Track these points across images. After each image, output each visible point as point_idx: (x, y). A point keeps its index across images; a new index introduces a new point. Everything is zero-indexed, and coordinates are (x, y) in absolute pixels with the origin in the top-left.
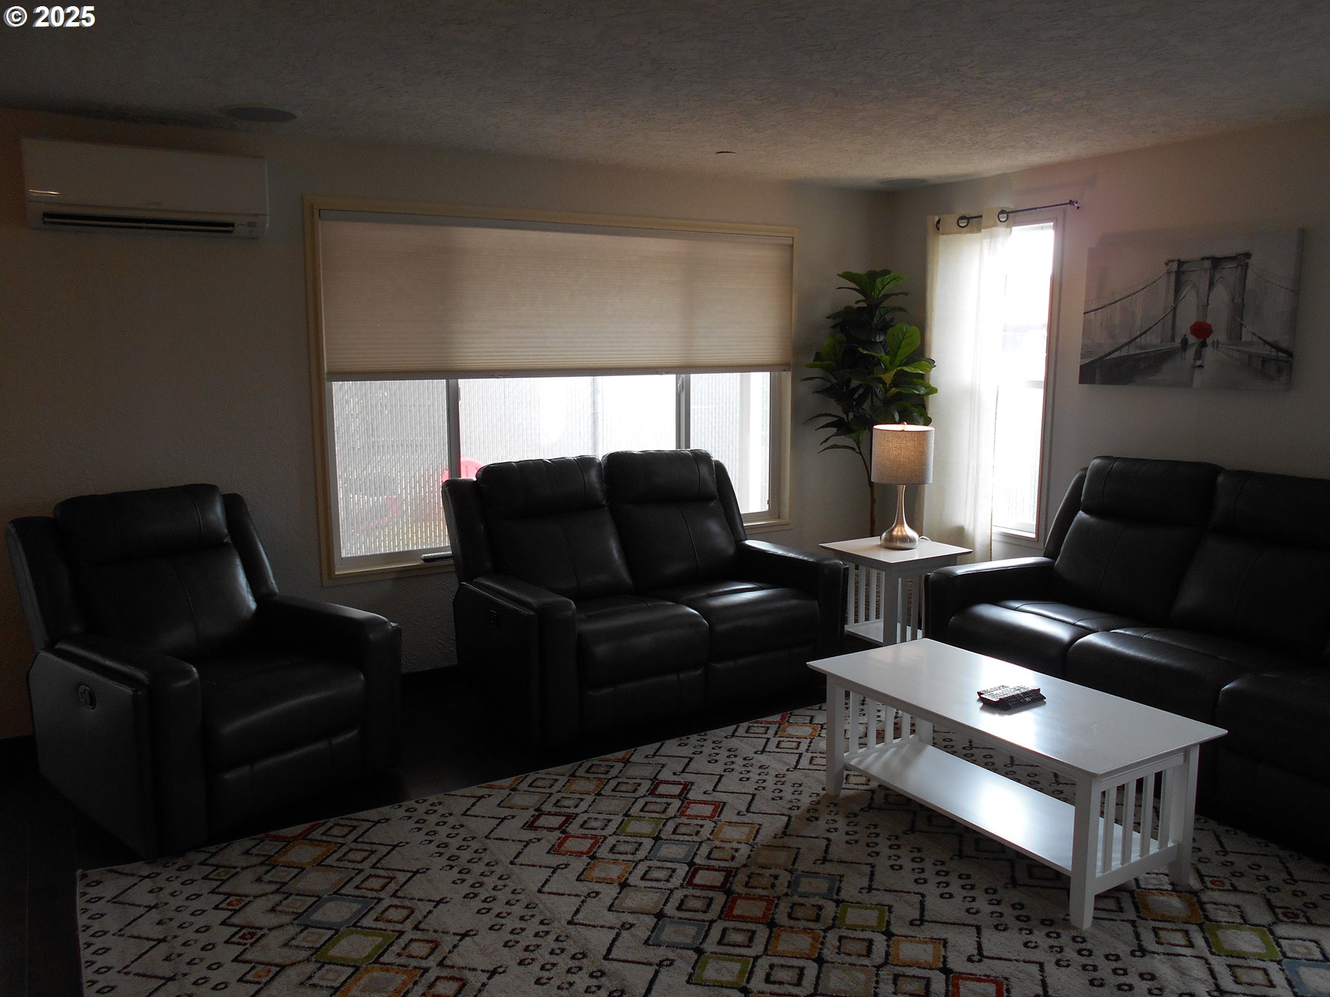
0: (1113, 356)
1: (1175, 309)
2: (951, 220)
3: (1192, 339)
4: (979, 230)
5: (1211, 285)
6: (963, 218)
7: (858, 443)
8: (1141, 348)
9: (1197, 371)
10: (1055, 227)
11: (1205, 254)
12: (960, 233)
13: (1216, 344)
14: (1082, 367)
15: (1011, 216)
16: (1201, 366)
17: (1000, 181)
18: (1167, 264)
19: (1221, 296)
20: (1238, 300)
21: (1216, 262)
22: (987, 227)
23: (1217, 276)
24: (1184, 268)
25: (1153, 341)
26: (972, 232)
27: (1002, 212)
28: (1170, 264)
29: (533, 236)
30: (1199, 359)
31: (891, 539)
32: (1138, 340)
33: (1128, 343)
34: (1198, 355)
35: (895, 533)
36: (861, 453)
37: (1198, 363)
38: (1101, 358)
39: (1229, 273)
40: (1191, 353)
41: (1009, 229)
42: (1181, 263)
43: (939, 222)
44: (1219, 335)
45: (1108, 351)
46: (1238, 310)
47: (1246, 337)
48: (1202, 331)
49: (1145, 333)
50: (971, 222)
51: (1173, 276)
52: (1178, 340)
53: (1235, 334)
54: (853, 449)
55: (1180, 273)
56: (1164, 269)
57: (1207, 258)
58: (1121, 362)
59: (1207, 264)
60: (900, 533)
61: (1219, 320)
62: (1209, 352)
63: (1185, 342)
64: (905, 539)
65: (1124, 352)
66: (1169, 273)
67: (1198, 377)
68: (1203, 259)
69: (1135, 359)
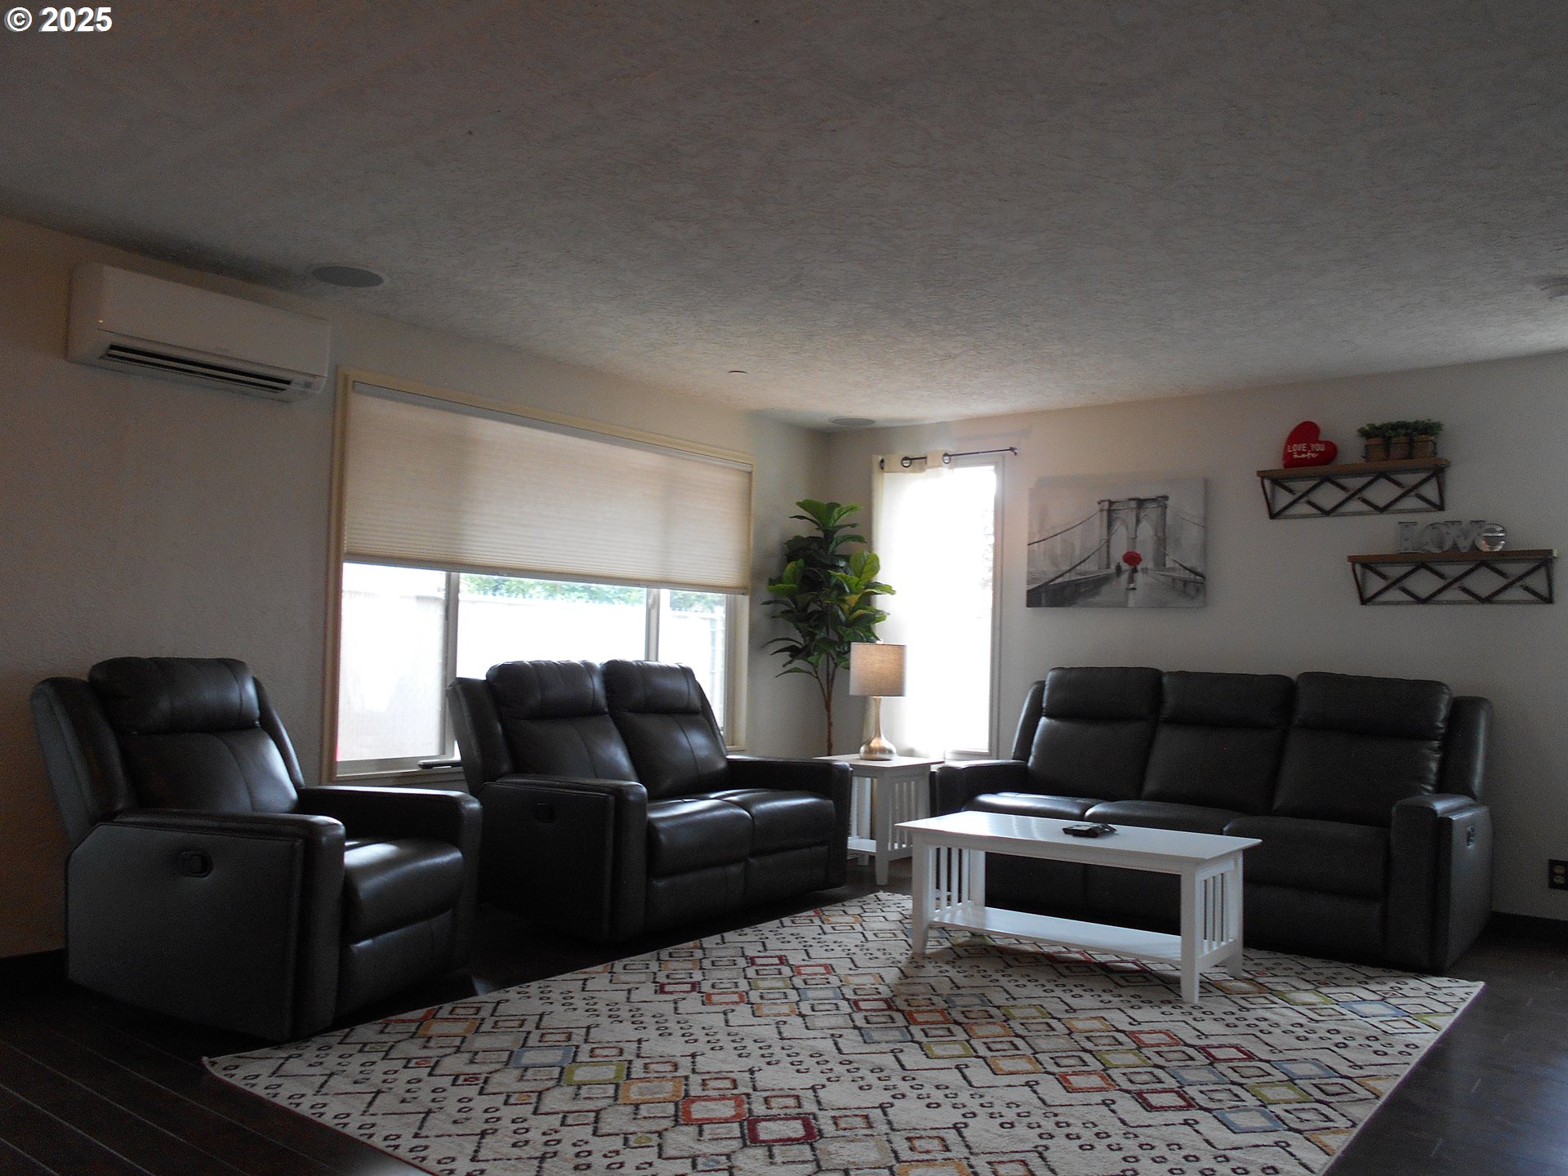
0: (1056, 582)
1: (1108, 541)
2: (894, 460)
3: (1125, 566)
4: (922, 470)
5: (1138, 521)
6: (906, 458)
7: (815, 666)
8: (1080, 574)
9: (1131, 594)
10: (996, 470)
11: (1133, 496)
12: (904, 472)
13: (1145, 570)
14: (1029, 592)
15: (951, 458)
16: (1134, 589)
17: (942, 427)
18: (1099, 503)
19: (1146, 531)
20: (1160, 534)
21: (1141, 503)
22: (933, 467)
23: (1142, 515)
24: (1114, 507)
25: (1092, 568)
26: (914, 472)
27: (946, 455)
28: (1103, 503)
29: (539, 435)
30: (1132, 583)
31: (870, 751)
32: (1078, 568)
33: (1070, 570)
34: (1131, 580)
35: (872, 745)
36: (817, 678)
37: (1132, 586)
38: (1046, 584)
39: (1151, 511)
40: (1125, 577)
41: (951, 470)
42: (1111, 503)
43: (882, 461)
44: (1147, 562)
45: (1052, 576)
46: (1162, 542)
47: (1169, 564)
48: (1132, 559)
49: (1084, 560)
50: (915, 462)
51: (1105, 513)
52: (1113, 567)
53: (1160, 563)
54: (810, 673)
55: (1111, 511)
56: (1098, 507)
57: (1134, 499)
58: (1063, 586)
59: (1133, 504)
60: (877, 746)
61: (1146, 550)
62: (1139, 577)
63: (1119, 569)
64: (883, 750)
65: (1066, 578)
66: (1102, 511)
67: (1132, 599)
68: (1130, 499)
69: (1076, 584)
